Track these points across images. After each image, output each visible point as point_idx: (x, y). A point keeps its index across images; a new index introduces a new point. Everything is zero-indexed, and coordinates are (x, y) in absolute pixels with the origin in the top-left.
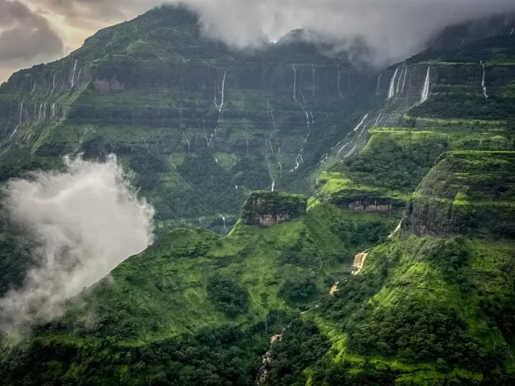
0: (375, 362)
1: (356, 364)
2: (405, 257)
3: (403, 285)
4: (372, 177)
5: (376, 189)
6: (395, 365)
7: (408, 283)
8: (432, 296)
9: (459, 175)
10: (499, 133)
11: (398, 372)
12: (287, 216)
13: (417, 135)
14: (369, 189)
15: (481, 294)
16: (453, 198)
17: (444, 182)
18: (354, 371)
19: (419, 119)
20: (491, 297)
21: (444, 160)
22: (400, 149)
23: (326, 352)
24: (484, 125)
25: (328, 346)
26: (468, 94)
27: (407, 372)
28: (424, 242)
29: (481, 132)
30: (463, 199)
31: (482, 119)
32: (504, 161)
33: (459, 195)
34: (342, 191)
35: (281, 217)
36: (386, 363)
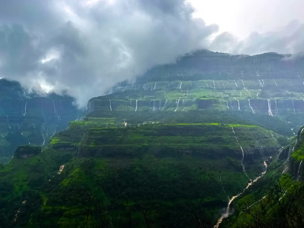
0: (56, 208)
1: (49, 209)
2: (75, 166)
3: (72, 177)
4: (68, 138)
5: (69, 142)
6: (63, 208)
7: (74, 176)
8: (80, 180)
9: (92, 137)
10: (113, 122)
11: (65, 210)
12: (33, 154)
13: (87, 123)
14: (66, 142)
15: (97, 177)
16: (90, 144)
17: (87, 139)
18: (48, 212)
19: (89, 118)
20: (101, 178)
21: (87, 132)
22: (80, 128)
23: (40, 206)
24: (109, 119)
25: (42, 203)
26: (106, 110)
27: (67, 210)
28: (81, 160)
29: (107, 122)
30: (94, 144)
31: (108, 118)
32: (106, 131)
33: (92, 143)
34: (56, 144)
35: (31, 155)
36: (60, 207)
